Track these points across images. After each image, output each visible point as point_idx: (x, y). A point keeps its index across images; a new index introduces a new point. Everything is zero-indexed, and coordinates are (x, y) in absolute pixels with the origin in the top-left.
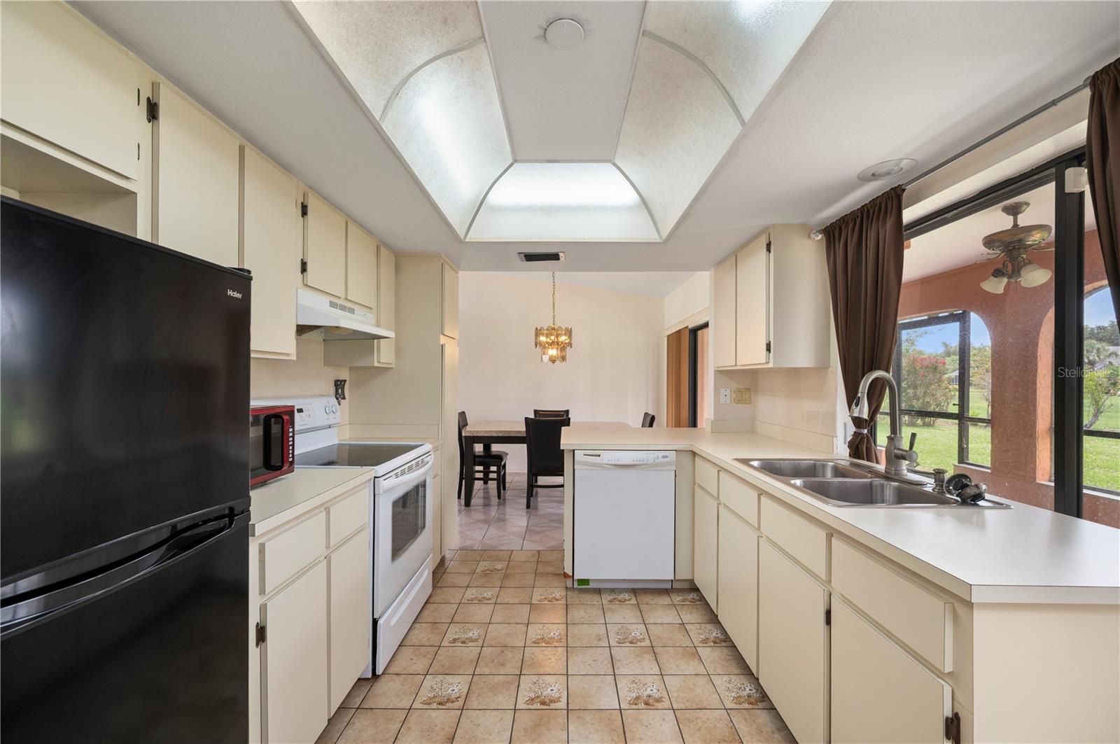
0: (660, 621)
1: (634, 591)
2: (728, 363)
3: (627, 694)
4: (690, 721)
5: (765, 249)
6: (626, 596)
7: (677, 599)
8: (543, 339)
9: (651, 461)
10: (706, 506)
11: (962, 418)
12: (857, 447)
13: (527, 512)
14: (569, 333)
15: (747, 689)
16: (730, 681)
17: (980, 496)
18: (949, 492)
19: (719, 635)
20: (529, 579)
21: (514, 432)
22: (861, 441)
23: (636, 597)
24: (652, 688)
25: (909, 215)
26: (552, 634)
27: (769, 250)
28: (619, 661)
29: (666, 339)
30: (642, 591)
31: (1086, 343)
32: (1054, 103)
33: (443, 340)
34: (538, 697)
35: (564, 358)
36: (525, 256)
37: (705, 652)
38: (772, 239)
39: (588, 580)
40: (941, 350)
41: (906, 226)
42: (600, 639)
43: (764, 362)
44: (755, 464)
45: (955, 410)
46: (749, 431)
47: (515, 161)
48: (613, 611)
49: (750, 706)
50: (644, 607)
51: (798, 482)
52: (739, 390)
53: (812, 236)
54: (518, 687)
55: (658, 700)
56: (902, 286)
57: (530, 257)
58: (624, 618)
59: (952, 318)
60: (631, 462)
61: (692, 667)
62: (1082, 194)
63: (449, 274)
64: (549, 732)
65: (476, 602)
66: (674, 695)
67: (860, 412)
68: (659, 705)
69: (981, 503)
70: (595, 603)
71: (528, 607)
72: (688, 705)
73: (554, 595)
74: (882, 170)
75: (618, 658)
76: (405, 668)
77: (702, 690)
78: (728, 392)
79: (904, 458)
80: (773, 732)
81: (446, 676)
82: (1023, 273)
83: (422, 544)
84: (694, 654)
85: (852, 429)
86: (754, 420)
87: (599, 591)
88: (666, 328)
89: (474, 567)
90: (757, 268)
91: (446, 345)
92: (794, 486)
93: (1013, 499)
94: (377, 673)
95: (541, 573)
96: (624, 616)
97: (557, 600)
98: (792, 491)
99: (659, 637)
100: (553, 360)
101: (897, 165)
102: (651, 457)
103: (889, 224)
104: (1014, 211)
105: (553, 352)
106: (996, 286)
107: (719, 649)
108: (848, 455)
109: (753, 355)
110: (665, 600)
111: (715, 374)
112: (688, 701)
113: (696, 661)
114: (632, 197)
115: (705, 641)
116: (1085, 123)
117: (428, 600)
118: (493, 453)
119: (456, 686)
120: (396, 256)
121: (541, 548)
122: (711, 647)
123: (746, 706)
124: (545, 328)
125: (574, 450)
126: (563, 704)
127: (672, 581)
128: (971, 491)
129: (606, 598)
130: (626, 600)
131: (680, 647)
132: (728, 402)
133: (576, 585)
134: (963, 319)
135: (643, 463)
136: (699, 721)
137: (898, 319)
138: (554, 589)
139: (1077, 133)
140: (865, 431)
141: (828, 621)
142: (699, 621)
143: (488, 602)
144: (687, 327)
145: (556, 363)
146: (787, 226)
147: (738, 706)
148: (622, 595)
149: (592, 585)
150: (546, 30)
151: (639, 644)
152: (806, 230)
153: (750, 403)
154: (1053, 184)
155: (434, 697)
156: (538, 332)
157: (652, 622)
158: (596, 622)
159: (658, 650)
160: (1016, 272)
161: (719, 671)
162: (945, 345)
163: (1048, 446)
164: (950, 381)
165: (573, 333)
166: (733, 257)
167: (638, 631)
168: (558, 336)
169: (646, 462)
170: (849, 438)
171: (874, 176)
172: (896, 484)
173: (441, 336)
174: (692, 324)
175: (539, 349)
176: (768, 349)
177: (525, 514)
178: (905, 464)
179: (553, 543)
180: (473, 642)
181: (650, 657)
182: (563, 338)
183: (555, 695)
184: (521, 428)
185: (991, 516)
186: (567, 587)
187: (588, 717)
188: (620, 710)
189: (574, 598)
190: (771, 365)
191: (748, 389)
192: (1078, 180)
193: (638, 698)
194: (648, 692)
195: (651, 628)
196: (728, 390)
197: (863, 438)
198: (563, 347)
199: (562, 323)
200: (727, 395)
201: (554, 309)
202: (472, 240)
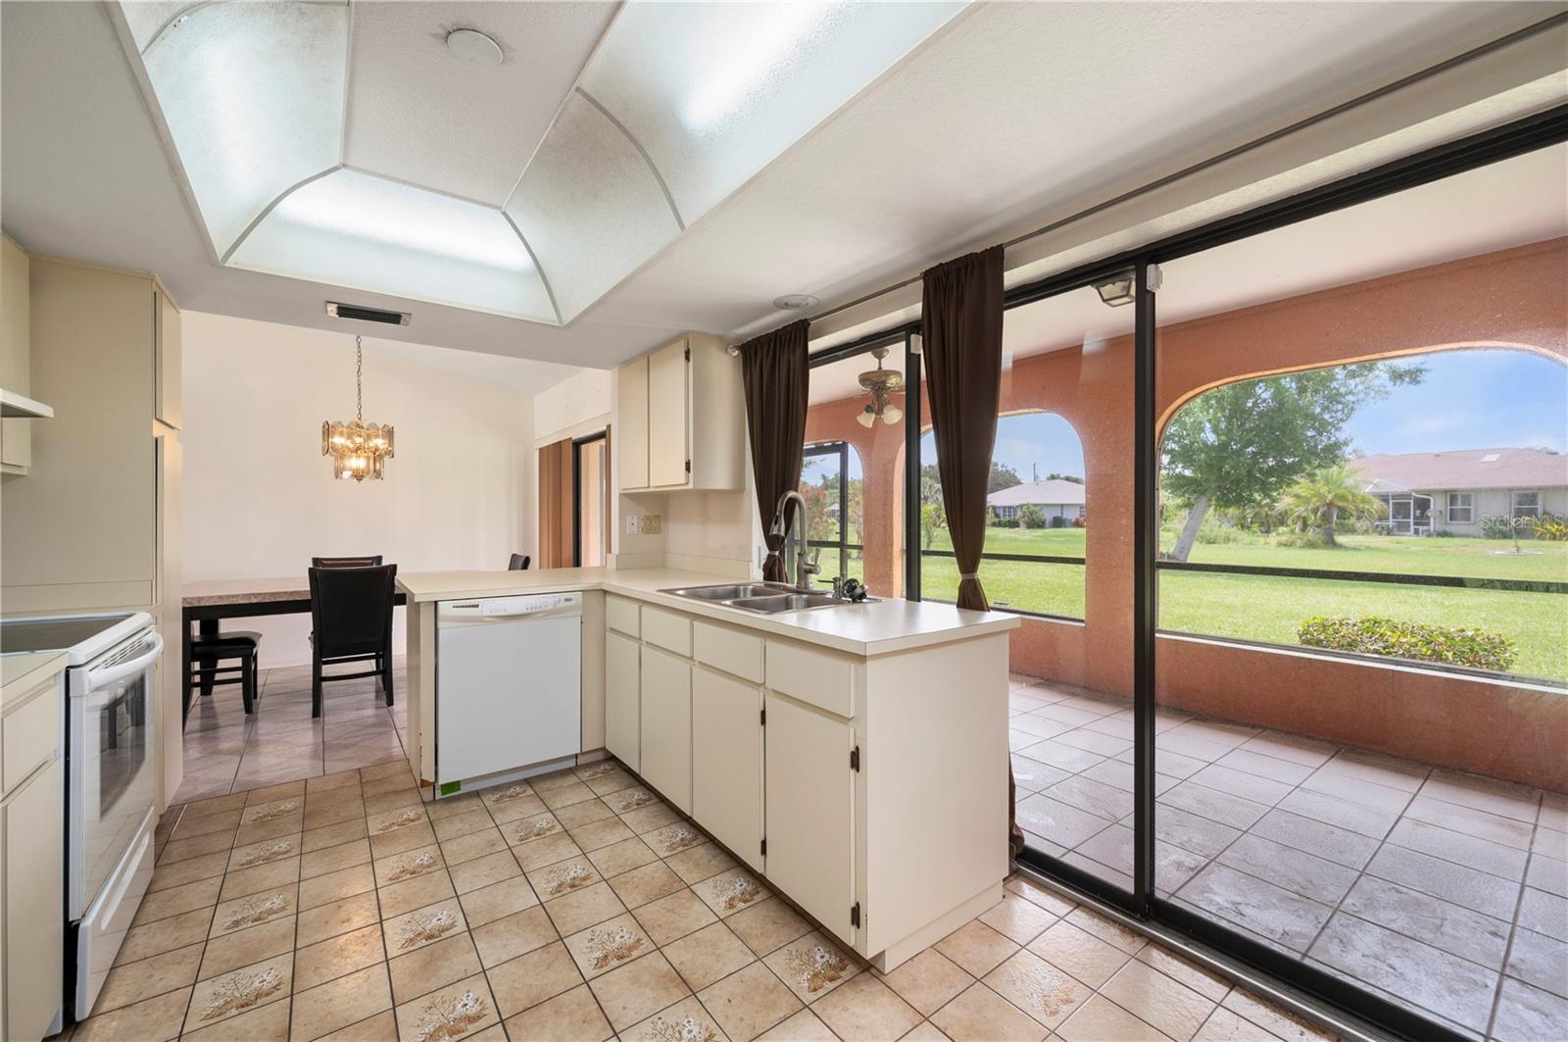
0: (570, 803)
1: (528, 782)
2: (637, 483)
3: (543, 884)
4: (625, 883)
5: (683, 355)
6: (518, 789)
7: (585, 775)
8: (338, 440)
9: (551, 607)
10: (622, 652)
11: (842, 545)
12: (771, 570)
13: (314, 723)
14: (390, 434)
15: (680, 835)
16: (661, 834)
17: (863, 595)
18: (845, 597)
19: (642, 796)
20: (355, 808)
21: (285, 593)
22: (774, 564)
23: (531, 786)
24: (577, 869)
25: (814, 346)
26: (418, 861)
27: (687, 358)
28: (527, 858)
29: (537, 453)
30: (537, 780)
31: (922, 479)
32: (904, 284)
33: (158, 430)
34: (419, 934)
35: (378, 474)
36: (339, 308)
37: (627, 818)
38: (690, 347)
39: (459, 782)
40: (820, 483)
41: (812, 355)
42: (494, 845)
43: (684, 482)
44: (681, 592)
45: (837, 538)
46: (658, 564)
47: (344, 166)
48: (503, 810)
49: (685, 848)
50: (544, 795)
51: (728, 602)
52: (648, 518)
53: (729, 351)
54: (383, 935)
55: (585, 879)
56: (808, 409)
57: (345, 311)
58: (521, 813)
59: (834, 448)
60: (525, 611)
61: (619, 834)
62: (920, 355)
63: (167, 313)
64: (449, 962)
65: (261, 862)
66: (602, 867)
67: (779, 530)
68: (588, 882)
69: (865, 600)
70: (475, 808)
71: (366, 842)
72: (620, 870)
73: (405, 816)
74: (793, 301)
75: (525, 855)
76: (141, 993)
77: (633, 852)
78: (635, 520)
79: (811, 572)
80: (710, 861)
81: (239, 971)
82: (885, 411)
83: (139, 791)
84: (619, 822)
85: (765, 552)
86: (665, 553)
87: (477, 794)
88: (536, 438)
89: (235, 818)
90: (673, 378)
91: (166, 439)
92: (725, 605)
93: (882, 596)
94: (78, 1018)
95: (374, 796)
96: (524, 811)
97: (413, 820)
98: (725, 610)
99: (571, 819)
100: (358, 476)
101: (805, 300)
102: (550, 601)
103: (799, 353)
104: (880, 357)
105: (358, 463)
106: (867, 420)
107: (645, 810)
108: (762, 578)
109: (669, 474)
110: (572, 780)
111: (620, 498)
112: (619, 867)
113: (622, 828)
114: (523, 260)
115: (627, 806)
116: (921, 304)
117: (148, 889)
118: (223, 638)
119: (270, 973)
120: (31, 260)
121: (360, 765)
122: (635, 810)
123: (681, 849)
124: (345, 424)
125: (436, 602)
126: (461, 925)
127: (576, 755)
128: (859, 591)
129: (489, 800)
130: (518, 794)
131: (600, 820)
132: (636, 532)
133: (439, 795)
134: (841, 449)
135: (539, 610)
136: (636, 879)
137: (805, 443)
138: (404, 809)
139: (916, 310)
140: (777, 553)
141: (763, 722)
142: (616, 789)
143: (285, 856)
144: (570, 439)
145: (364, 480)
146: (705, 335)
147: (673, 853)
148: (512, 790)
149: (464, 789)
150: (450, 33)
151: (548, 833)
152: (724, 343)
153: (660, 533)
154: (904, 343)
155: (227, 1003)
156: (328, 430)
157: (559, 806)
158: (482, 828)
159: (574, 832)
160: (880, 412)
161: (647, 828)
162: (824, 477)
163: (900, 562)
164: (832, 514)
165: (395, 435)
166: (647, 358)
167: (543, 820)
168: (369, 437)
169: (543, 609)
170: (763, 562)
171: (787, 306)
172: (805, 596)
173: (155, 423)
174: (577, 435)
175: (330, 459)
176: (688, 469)
177: (311, 726)
178: (813, 577)
179: (379, 755)
180: (276, 913)
181: (567, 841)
182: (380, 443)
183: (445, 921)
184: (302, 585)
185: (870, 607)
186: (424, 802)
187: (500, 927)
188: (541, 904)
189: (437, 812)
190: (690, 486)
191: (657, 517)
192: (917, 343)
193: (560, 886)
194: (572, 874)
195: (557, 813)
196: (635, 518)
197: (775, 560)
198: (377, 456)
199: (374, 416)
200: (634, 523)
201: (359, 394)
202: (236, 267)
